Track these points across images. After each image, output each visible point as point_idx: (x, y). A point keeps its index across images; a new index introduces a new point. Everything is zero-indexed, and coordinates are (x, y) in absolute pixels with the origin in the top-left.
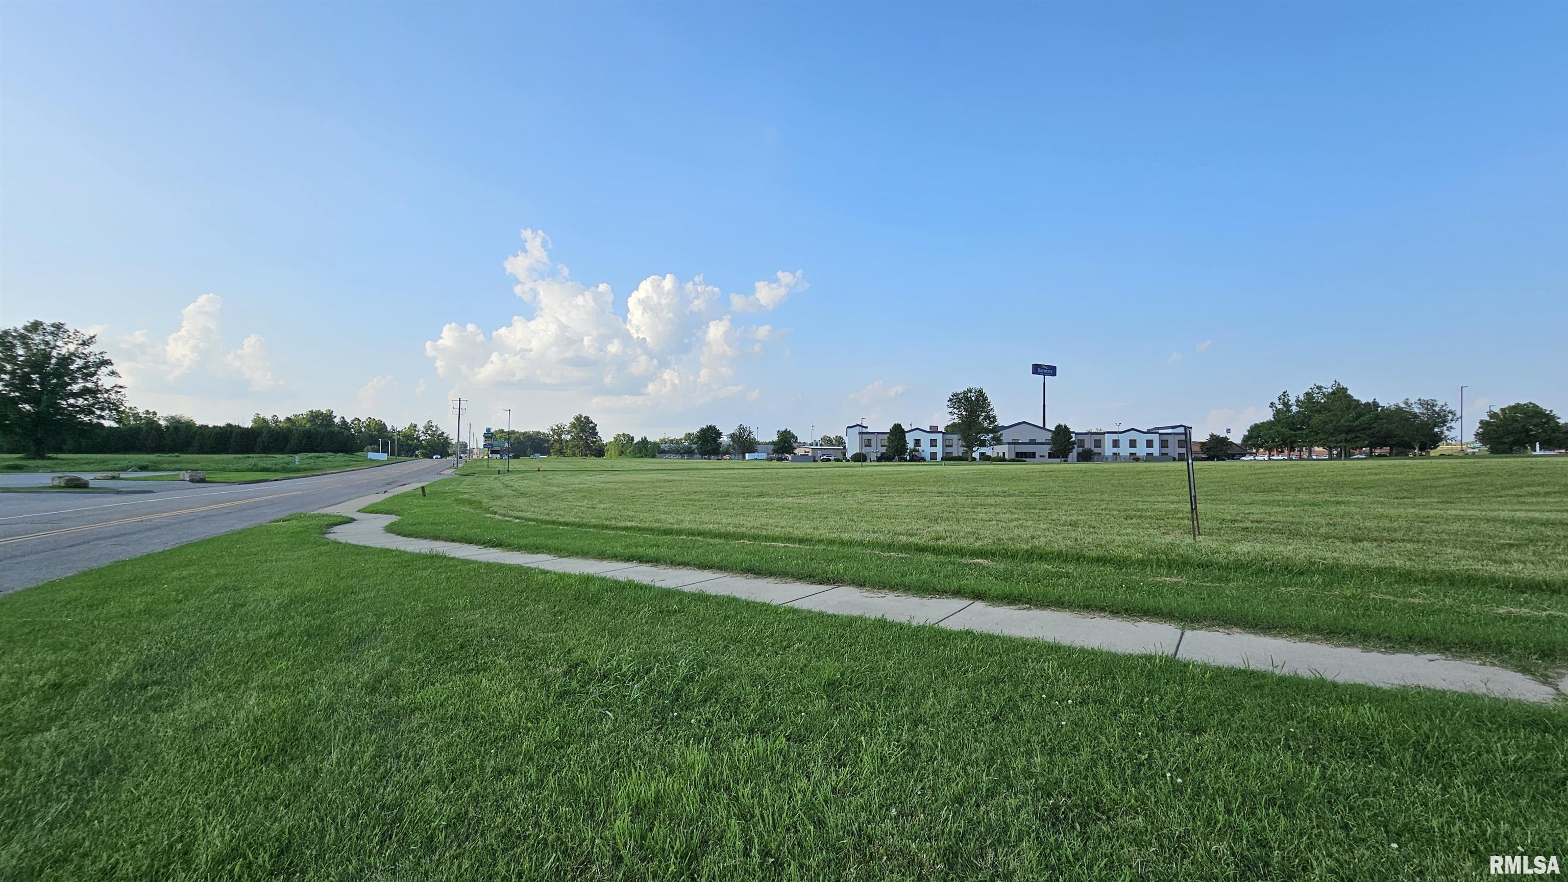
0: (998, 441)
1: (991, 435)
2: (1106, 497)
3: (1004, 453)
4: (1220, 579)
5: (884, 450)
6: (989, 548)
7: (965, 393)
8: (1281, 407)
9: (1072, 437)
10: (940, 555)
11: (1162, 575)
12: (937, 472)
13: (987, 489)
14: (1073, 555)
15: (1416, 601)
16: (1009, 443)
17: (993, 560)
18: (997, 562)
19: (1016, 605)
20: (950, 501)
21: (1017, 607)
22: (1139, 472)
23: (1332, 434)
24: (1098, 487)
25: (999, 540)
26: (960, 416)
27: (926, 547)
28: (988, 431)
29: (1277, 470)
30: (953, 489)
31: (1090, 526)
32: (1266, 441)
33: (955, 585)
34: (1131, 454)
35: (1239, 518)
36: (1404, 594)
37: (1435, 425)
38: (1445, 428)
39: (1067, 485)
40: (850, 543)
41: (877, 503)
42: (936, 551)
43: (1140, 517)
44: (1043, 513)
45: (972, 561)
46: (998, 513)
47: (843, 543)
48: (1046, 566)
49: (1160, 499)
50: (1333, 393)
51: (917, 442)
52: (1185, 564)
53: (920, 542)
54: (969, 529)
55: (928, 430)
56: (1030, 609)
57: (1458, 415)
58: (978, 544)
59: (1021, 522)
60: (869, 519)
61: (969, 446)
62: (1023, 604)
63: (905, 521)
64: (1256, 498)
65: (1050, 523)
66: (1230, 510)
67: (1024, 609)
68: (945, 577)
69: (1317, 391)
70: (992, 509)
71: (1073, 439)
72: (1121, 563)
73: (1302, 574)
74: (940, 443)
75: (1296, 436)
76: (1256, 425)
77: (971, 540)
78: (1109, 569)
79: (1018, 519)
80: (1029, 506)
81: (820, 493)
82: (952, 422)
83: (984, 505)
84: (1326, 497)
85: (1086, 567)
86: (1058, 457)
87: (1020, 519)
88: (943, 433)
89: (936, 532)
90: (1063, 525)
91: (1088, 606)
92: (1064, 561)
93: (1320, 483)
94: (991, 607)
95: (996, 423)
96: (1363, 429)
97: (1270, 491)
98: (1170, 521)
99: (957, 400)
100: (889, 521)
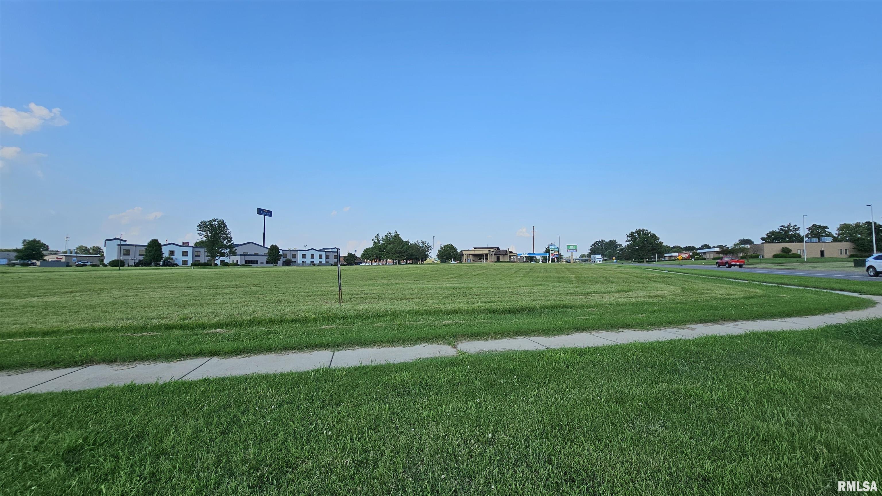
0: (234, 253)
1: (229, 250)
3: (237, 261)
4: (350, 323)
5: (141, 258)
6: (224, 321)
7: (211, 222)
8: (376, 241)
9: (280, 252)
10: (186, 330)
12: (187, 273)
13: (225, 283)
14: (278, 320)
16: (241, 255)
17: (226, 329)
18: (229, 329)
20: (196, 292)
21: (242, 356)
22: (315, 272)
23: (394, 254)
24: (294, 280)
25: (231, 315)
26: (207, 237)
27: (174, 326)
28: (226, 247)
29: (374, 270)
30: (199, 284)
31: (288, 302)
32: (370, 257)
33: (198, 348)
34: (312, 262)
35: (359, 293)
36: (416, 320)
38: (428, 252)
39: (276, 279)
40: (103, 330)
41: (133, 297)
42: (183, 328)
43: (315, 295)
44: (261, 296)
45: (212, 331)
46: (232, 299)
47: (94, 331)
48: (262, 328)
49: (325, 285)
50: (395, 236)
51: (172, 253)
52: (335, 318)
53: (170, 322)
54: (210, 310)
55: (181, 245)
56: (250, 356)
57: (432, 248)
58: (216, 320)
59: (246, 303)
60: (124, 309)
61: (213, 257)
62: (246, 354)
63: (158, 308)
64: (366, 283)
65: (265, 302)
66: (355, 289)
67: (246, 357)
68: (190, 345)
69: (390, 235)
70: (228, 296)
71: (281, 253)
72: (304, 321)
73: (383, 316)
74: (190, 254)
75: (381, 254)
76: (367, 249)
77: (211, 317)
78: (298, 325)
79: (244, 302)
80: (252, 293)
82: (200, 240)
83: (222, 294)
84: (392, 281)
85: (285, 326)
86: (272, 264)
87: (246, 301)
88: (193, 247)
89: (184, 314)
90: (273, 303)
91: (286, 348)
92: (273, 324)
93: (390, 275)
94: (224, 359)
95: (232, 242)
96: (404, 252)
97: (372, 279)
98: (329, 296)
99: (204, 226)
100: (142, 310)
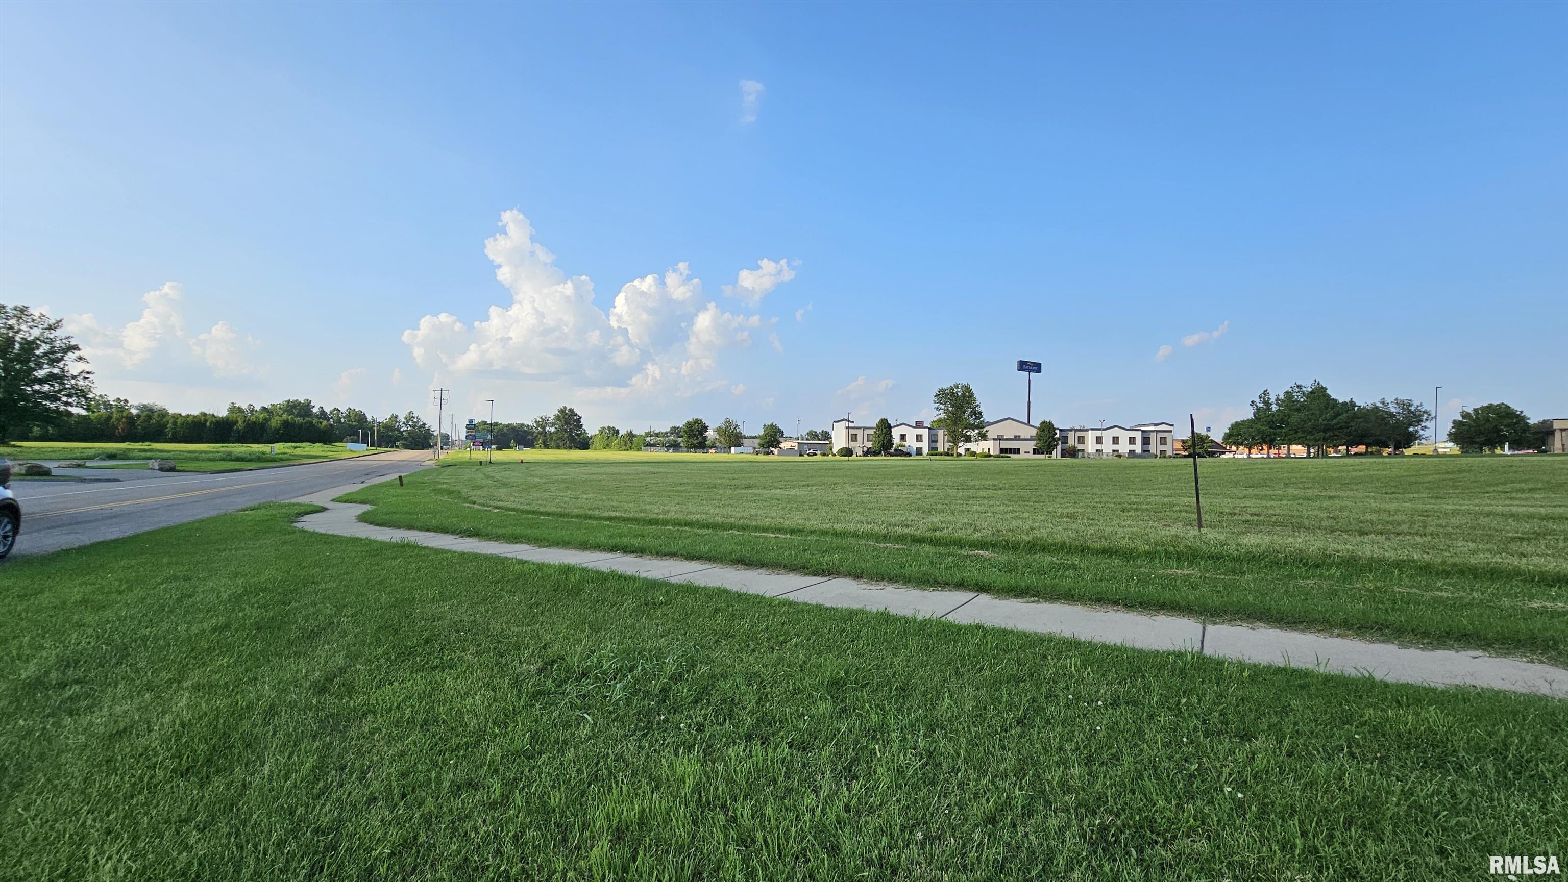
0: (983, 437)
1: (977, 431)
2: (1096, 490)
3: (989, 449)
4: (1234, 572)
5: (869, 445)
6: (989, 539)
7: (951, 388)
8: (1261, 405)
9: (1056, 434)
10: (938, 546)
11: (1172, 568)
12: (924, 466)
13: (977, 482)
14: (1077, 546)
15: (1445, 594)
16: (994, 439)
17: (993, 552)
18: (998, 553)
19: (1023, 597)
20: (942, 493)
21: (1025, 600)
23: (1311, 433)
24: (1088, 481)
25: (998, 531)
26: (946, 411)
27: (922, 538)
28: (973, 427)
30: (942, 482)
31: (1089, 519)
32: (1246, 439)
33: (958, 576)
34: (1114, 451)
35: (1237, 511)
36: (1428, 587)
37: (1410, 425)
38: (1420, 427)
39: (1057, 479)
40: (844, 534)
41: (868, 495)
42: (933, 542)
44: (1037, 505)
45: (973, 552)
46: (993, 506)
47: (836, 534)
48: (1049, 558)
50: (1312, 392)
51: (903, 437)
52: (1195, 556)
53: (916, 533)
54: (966, 521)
55: (914, 425)
56: (1038, 602)
57: (1433, 415)
58: (977, 535)
59: (1017, 514)
60: (861, 510)
61: (955, 441)
62: (1031, 597)
63: (899, 512)
64: (1247, 493)
65: (1047, 515)
66: (1226, 505)
67: (1033, 602)
68: (946, 569)
69: (1297, 390)
70: (986, 502)
71: (1057, 436)
72: (1129, 555)
73: (1318, 566)
74: (926, 438)
75: (1275, 434)
76: (1237, 423)
77: (969, 532)
78: (1117, 562)
79: (1013, 511)
80: (1022, 499)
81: (808, 485)
82: (938, 418)
83: (977, 498)
84: (1316, 492)
85: (1094, 560)
86: (1043, 453)
87: (1016, 512)
88: (929, 429)
89: (932, 523)
90: (1061, 516)
91: (1100, 600)
92: (1067, 553)
93: (1307, 478)
94: (997, 600)
95: (982, 419)
96: (1340, 428)
97: (1263, 484)
98: (1167, 513)
99: (945, 396)
100: (881, 512)
